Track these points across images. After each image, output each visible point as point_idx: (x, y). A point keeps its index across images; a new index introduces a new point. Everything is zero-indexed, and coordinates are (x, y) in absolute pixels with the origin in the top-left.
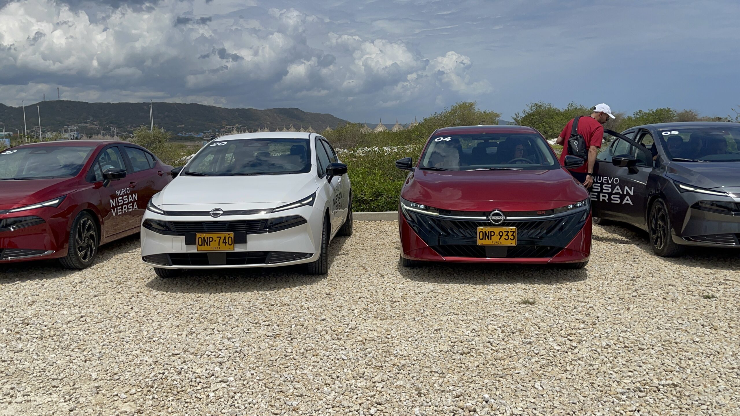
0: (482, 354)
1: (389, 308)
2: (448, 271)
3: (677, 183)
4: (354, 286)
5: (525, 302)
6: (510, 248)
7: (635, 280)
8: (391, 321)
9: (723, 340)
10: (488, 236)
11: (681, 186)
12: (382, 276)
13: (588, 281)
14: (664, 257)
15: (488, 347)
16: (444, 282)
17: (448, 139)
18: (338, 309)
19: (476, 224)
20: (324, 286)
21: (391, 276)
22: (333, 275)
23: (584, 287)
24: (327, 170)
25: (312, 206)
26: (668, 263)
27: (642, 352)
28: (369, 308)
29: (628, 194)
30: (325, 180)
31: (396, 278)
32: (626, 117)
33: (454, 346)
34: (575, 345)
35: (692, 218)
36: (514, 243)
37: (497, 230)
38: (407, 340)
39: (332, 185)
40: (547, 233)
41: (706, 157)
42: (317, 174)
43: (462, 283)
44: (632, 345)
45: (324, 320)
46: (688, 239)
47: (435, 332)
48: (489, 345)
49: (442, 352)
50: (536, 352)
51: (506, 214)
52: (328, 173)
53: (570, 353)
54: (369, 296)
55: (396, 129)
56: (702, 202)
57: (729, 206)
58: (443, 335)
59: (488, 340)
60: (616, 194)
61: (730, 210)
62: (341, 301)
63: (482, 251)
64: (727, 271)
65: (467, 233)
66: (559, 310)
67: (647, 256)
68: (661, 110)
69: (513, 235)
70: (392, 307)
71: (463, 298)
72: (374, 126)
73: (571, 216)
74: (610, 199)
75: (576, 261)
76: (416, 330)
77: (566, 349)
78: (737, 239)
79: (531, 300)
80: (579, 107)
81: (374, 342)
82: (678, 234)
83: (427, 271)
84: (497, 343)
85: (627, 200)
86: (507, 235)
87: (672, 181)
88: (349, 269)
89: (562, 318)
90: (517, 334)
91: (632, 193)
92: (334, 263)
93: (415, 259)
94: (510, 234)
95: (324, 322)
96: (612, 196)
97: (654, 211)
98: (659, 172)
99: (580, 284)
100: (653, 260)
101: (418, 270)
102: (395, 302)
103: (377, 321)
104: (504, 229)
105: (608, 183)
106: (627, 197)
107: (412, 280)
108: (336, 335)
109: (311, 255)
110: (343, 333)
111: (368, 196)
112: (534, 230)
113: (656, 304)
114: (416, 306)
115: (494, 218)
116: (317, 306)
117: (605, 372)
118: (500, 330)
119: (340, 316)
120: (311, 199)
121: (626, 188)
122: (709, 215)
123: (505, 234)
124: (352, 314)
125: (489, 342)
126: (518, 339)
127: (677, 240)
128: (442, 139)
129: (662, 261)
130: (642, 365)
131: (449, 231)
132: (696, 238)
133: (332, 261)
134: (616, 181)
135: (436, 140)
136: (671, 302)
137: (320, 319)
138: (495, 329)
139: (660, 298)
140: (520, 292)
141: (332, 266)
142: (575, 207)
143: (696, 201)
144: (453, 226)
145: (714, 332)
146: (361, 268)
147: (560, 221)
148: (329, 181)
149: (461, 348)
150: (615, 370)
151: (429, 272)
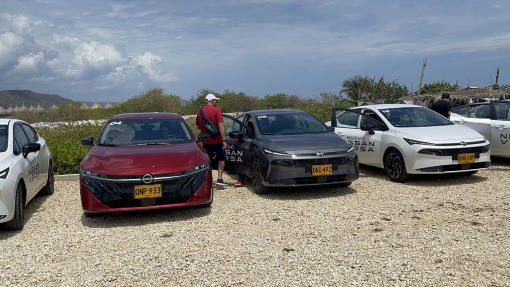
0: (124, 279)
1: (66, 252)
2: (118, 217)
3: (264, 148)
4: (42, 237)
5: (165, 236)
6: (157, 199)
7: (238, 212)
8: (65, 262)
9: (275, 248)
10: (142, 192)
11: (266, 151)
12: (67, 226)
13: (210, 216)
14: (260, 194)
15: (130, 273)
16: (114, 226)
17: (120, 123)
18: (23, 257)
19: (133, 184)
20: (17, 240)
21: (74, 225)
22: (27, 229)
23: (206, 220)
24: (23, 149)
25: (5, 178)
26: (261, 198)
27: (228, 263)
28: (50, 254)
29: (240, 156)
30: (21, 156)
31: (77, 227)
32: (260, 99)
33: (106, 276)
34: (188, 263)
35: (272, 170)
36: (160, 195)
37: (148, 187)
38: (73, 276)
39: (28, 160)
40: (182, 186)
41: (281, 132)
42: (12, 152)
43: (126, 226)
44: (223, 259)
45: (8, 268)
46: (270, 183)
47: (95, 267)
48: (132, 271)
49: (96, 282)
50: (162, 272)
51: (154, 176)
52: (24, 151)
53: (184, 270)
54: (52, 244)
55: (108, 106)
56: (276, 160)
57: (290, 162)
58: (101, 269)
59: (132, 267)
60: (233, 155)
61: (292, 164)
62: (28, 250)
63: (138, 202)
64: (291, 201)
65: (128, 191)
66: (186, 239)
67: (251, 194)
68: (280, 95)
69: (159, 190)
70: (68, 251)
71: (123, 238)
72: (91, 104)
73: (197, 174)
74: (230, 159)
75: (203, 203)
76: (81, 267)
77: (182, 268)
78: (295, 181)
79: (169, 234)
80: (232, 93)
81: (45, 281)
82: (266, 181)
83: (103, 218)
84: (138, 269)
85: (240, 159)
86: (155, 190)
87: (261, 148)
88: (43, 223)
89: (186, 245)
90: (154, 260)
91: (241, 155)
92: (31, 219)
93: (92, 212)
94: (157, 189)
95: (8, 270)
96: (231, 157)
97: (253, 166)
98: (255, 141)
99: (204, 219)
100: (253, 197)
101: (97, 219)
102: (72, 246)
103: (53, 263)
104: (153, 186)
105: (228, 149)
106: (239, 158)
107: (90, 227)
108: (16, 280)
109: (5, 216)
110: (22, 277)
111: (71, 162)
112: (172, 186)
113: (246, 227)
114: (87, 248)
115: (146, 179)
116: (6, 257)
117: (202, 281)
118: (142, 259)
119: (23, 263)
120: (4, 173)
121: (238, 152)
122: (282, 168)
123: (154, 189)
124: (35, 260)
125: (132, 269)
126: (154, 263)
127: (264, 183)
128: (115, 123)
129: (257, 197)
130: (226, 272)
131: (115, 190)
132: (275, 182)
133: (29, 218)
134: (233, 147)
135: (111, 124)
136: (254, 225)
137: (5, 268)
138: (139, 259)
139: (249, 223)
140: (164, 229)
141: (28, 221)
142: (200, 168)
143: (273, 159)
144: (117, 186)
145: (272, 243)
146: (52, 221)
147: (190, 178)
148: (25, 157)
149: (110, 277)
150: (208, 278)
151: (104, 220)
